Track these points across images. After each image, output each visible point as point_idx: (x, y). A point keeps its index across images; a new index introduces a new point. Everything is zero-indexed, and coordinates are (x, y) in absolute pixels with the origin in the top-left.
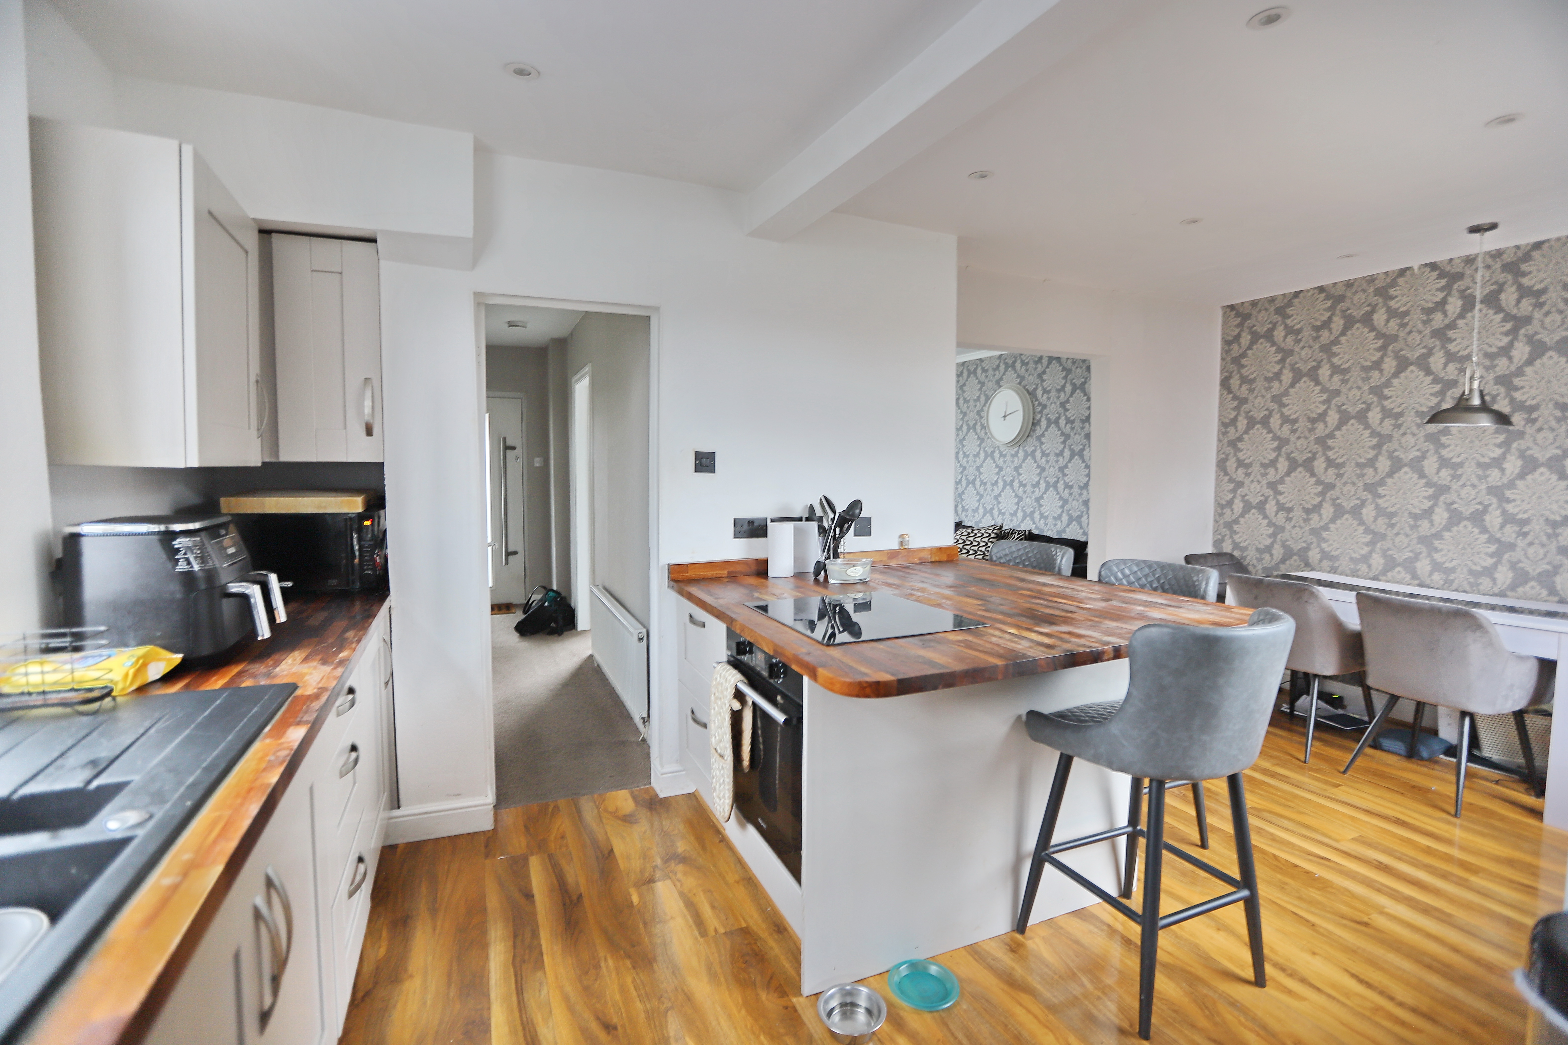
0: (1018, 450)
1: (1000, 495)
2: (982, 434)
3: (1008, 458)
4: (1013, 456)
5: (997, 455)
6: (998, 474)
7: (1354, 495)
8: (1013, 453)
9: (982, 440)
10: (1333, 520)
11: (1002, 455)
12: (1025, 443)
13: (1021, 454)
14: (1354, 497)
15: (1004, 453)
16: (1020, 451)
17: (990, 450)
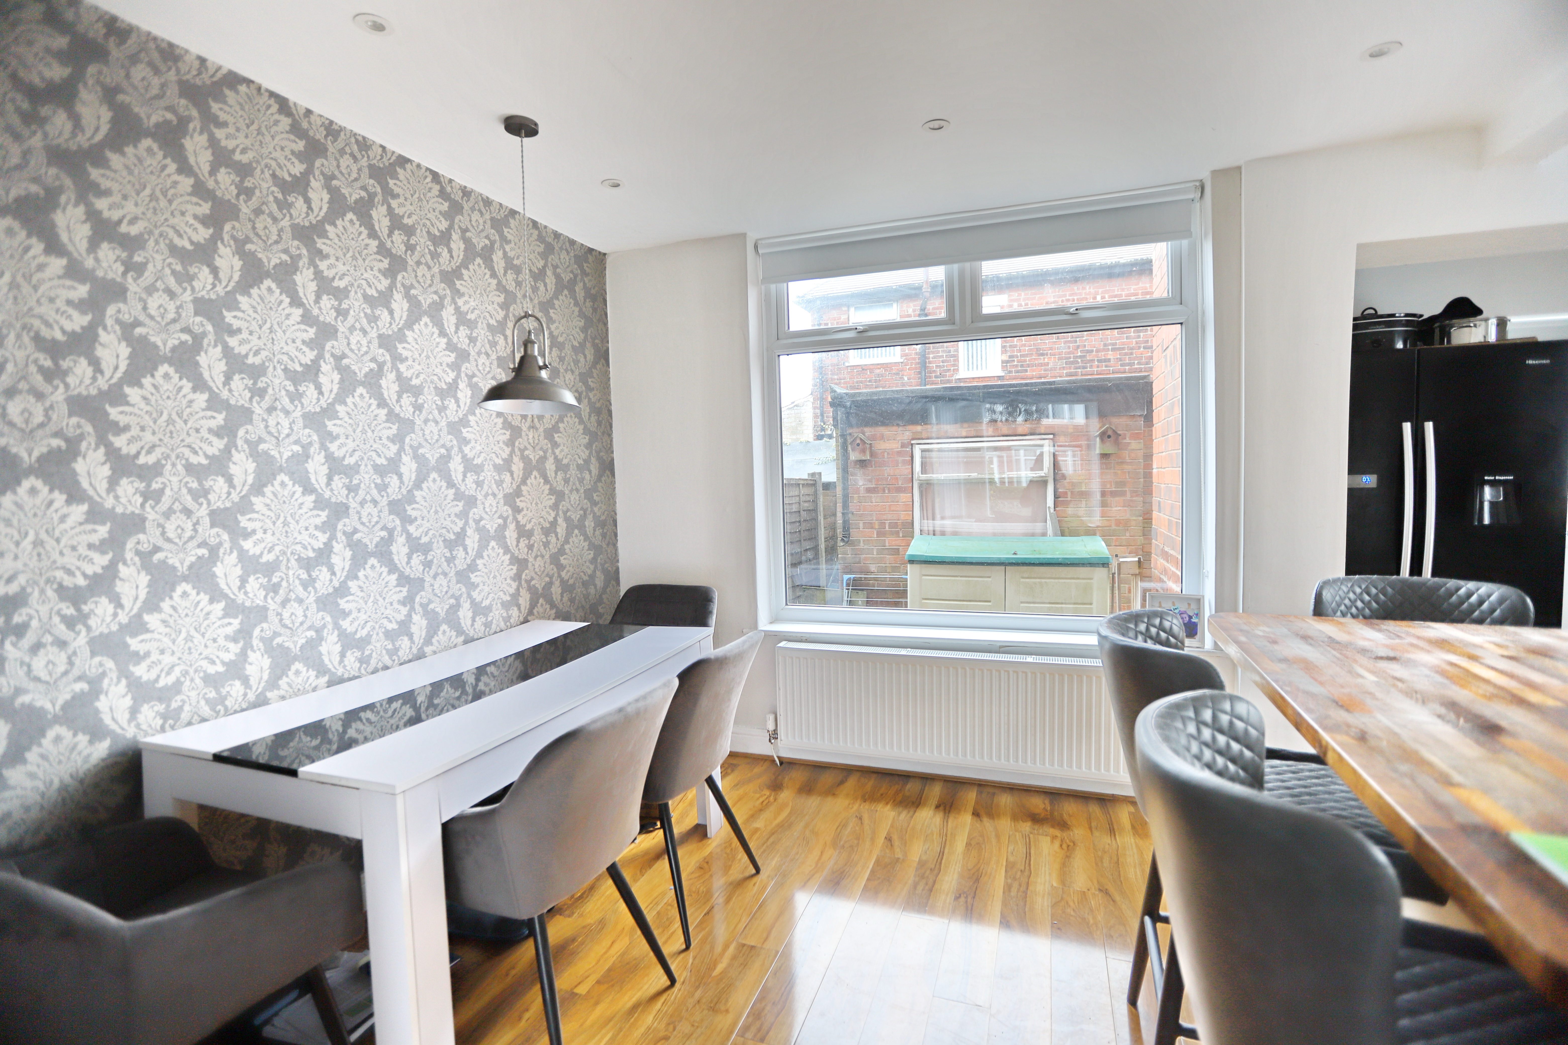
7: (191, 538)
10: (152, 604)
14: (194, 543)
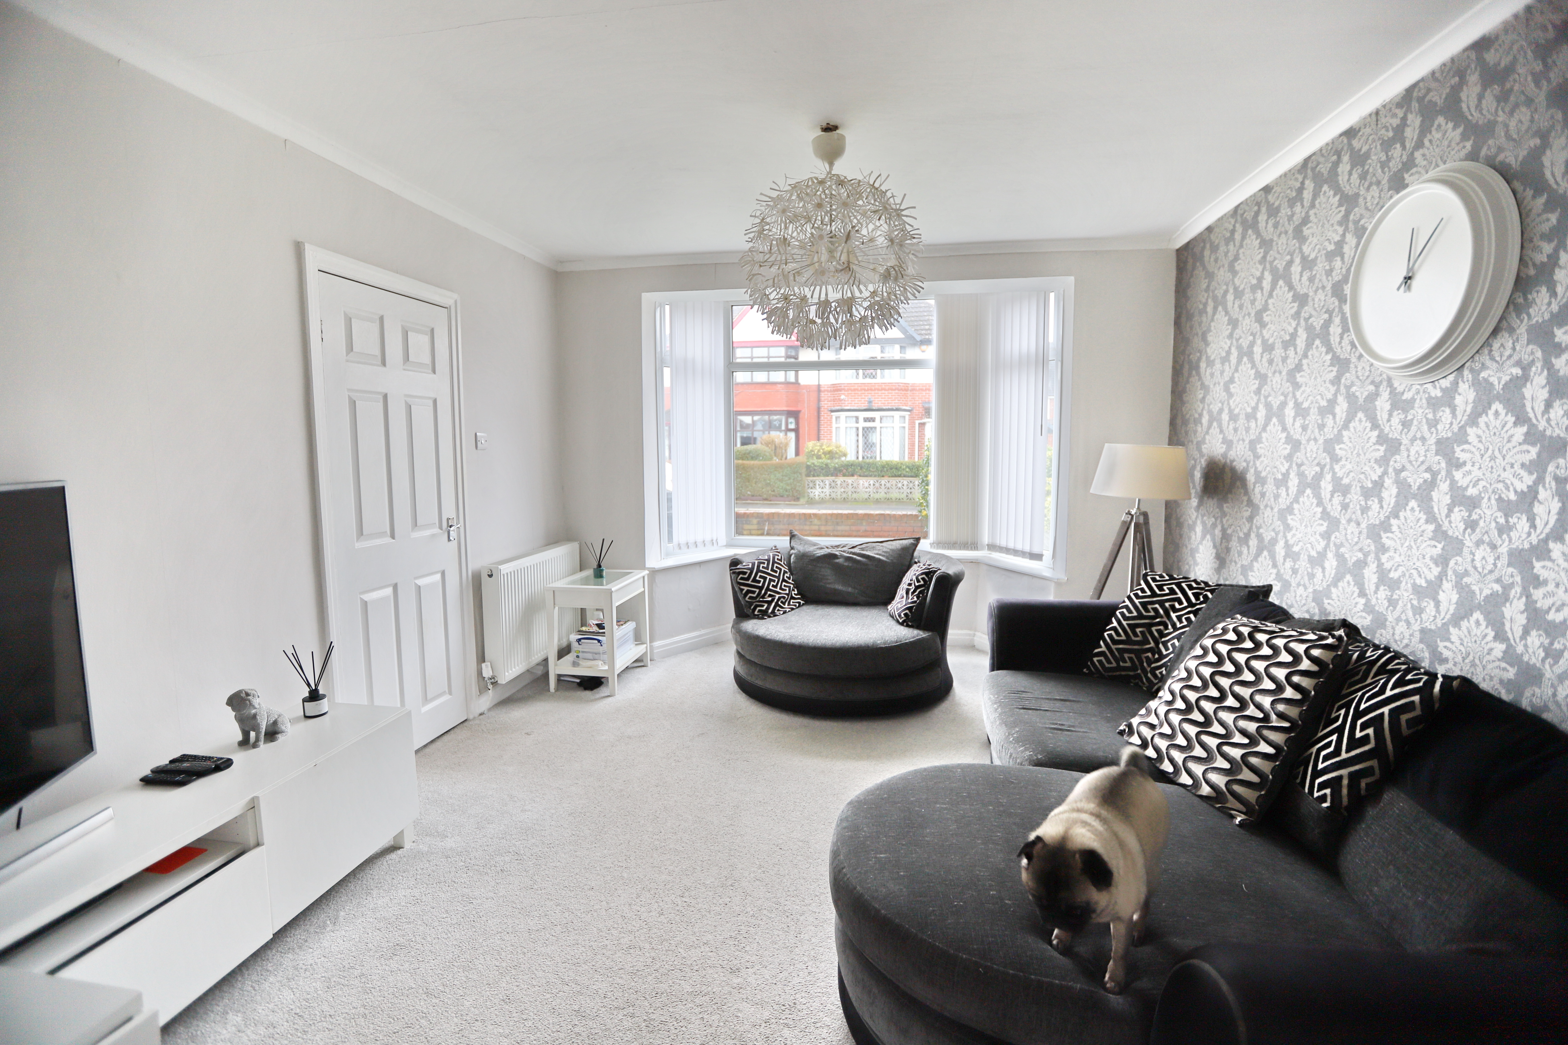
0: (1456, 384)
1: (1385, 526)
2: (1344, 350)
3: (1420, 412)
4: (1434, 404)
5: (1383, 404)
6: (1383, 461)
8: (1437, 393)
9: (1341, 364)
11: (1399, 403)
12: (1485, 358)
13: (1466, 396)
15: (1407, 396)
16: (1463, 387)
17: (1362, 392)
